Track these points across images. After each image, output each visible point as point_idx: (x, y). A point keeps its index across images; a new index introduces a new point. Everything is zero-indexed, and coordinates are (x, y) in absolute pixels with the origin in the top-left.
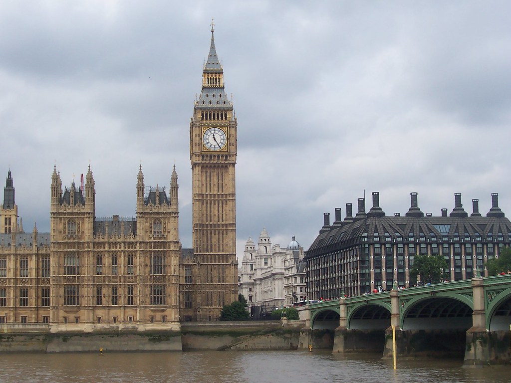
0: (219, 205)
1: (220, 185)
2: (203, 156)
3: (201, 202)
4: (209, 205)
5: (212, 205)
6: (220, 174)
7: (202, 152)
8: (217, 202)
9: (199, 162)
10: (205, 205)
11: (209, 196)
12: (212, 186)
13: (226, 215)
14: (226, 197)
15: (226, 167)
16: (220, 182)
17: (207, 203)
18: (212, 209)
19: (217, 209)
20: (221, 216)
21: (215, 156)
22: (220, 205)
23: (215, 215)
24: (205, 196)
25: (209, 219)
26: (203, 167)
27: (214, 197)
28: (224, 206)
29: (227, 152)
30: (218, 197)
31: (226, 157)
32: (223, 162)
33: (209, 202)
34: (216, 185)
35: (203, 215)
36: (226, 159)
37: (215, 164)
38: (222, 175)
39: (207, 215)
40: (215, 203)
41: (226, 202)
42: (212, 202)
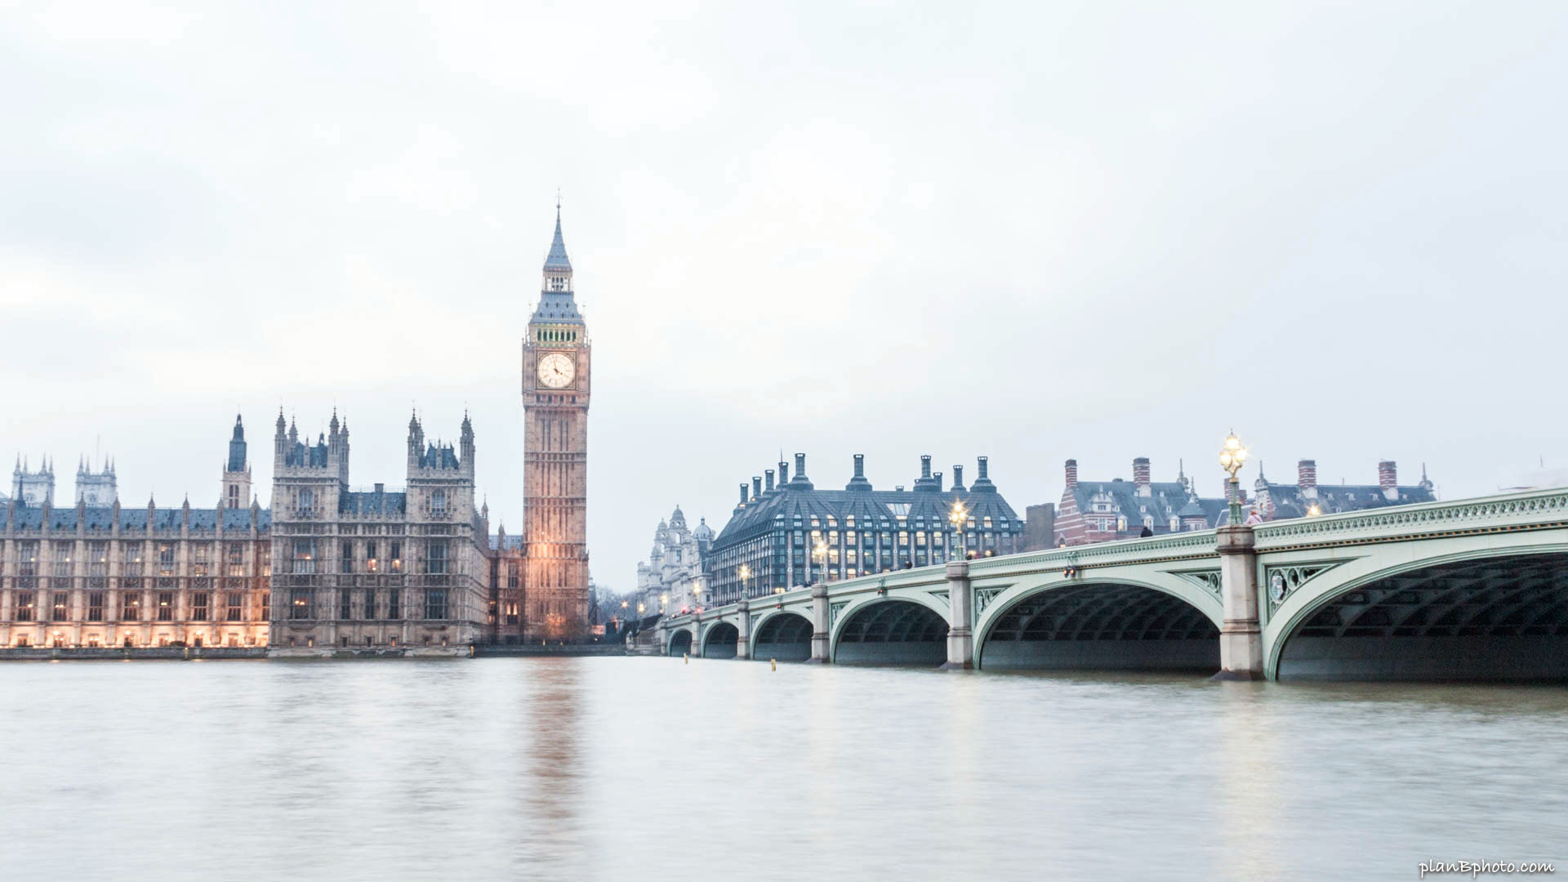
0: (561, 469)
1: (564, 439)
2: (537, 397)
3: (535, 464)
4: (546, 470)
5: (552, 469)
6: (564, 424)
7: (537, 389)
8: (558, 466)
9: (532, 405)
10: (540, 469)
11: (546, 456)
12: (552, 440)
13: (572, 485)
14: (573, 458)
15: (574, 412)
16: (564, 435)
17: (543, 467)
18: (552, 476)
19: (558, 475)
20: (564, 486)
21: (555, 396)
22: (564, 469)
23: (555, 484)
24: (540, 456)
25: (546, 490)
26: (538, 412)
27: (555, 458)
28: (569, 471)
29: (576, 389)
30: (561, 458)
31: (575, 397)
32: (568, 406)
33: (546, 464)
34: (558, 439)
35: (537, 484)
36: (574, 401)
37: (556, 407)
38: (567, 424)
39: (543, 484)
40: (555, 468)
41: (573, 465)
42: (552, 465)
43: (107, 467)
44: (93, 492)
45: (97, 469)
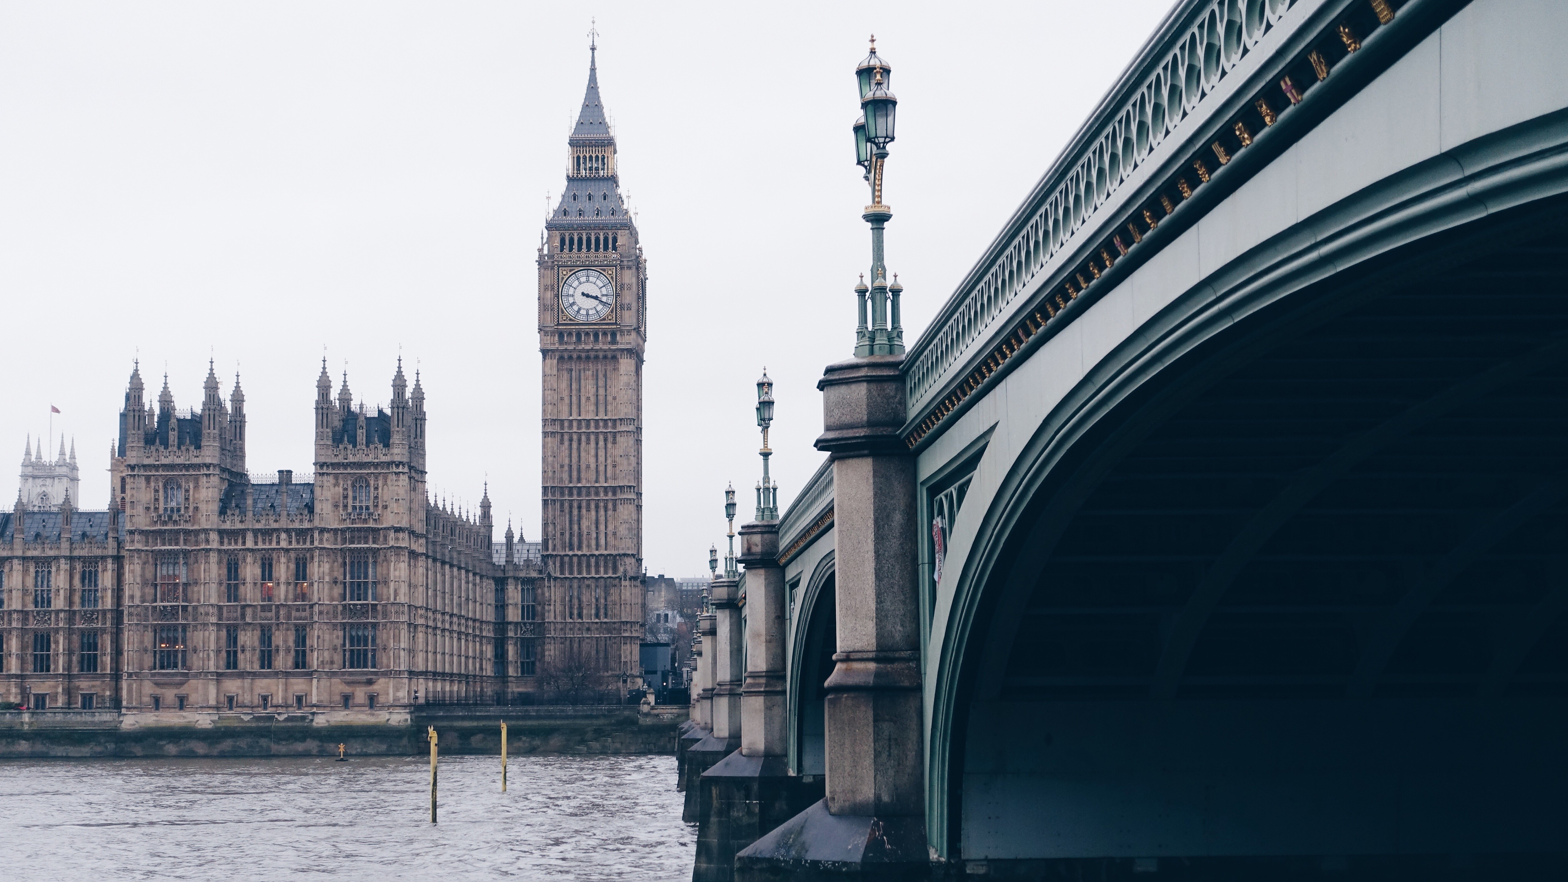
0: (597, 444)
1: (601, 398)
2: (561, 335)
3: (558, 437)
4: (575, 445)
5: (583, 444)
6: (601, 375)
7: (558, 324)
8: (592, 437)
9: (553, 347)
10: (566, 443)
11: (575, 424)
12: (583, 400)
13: (614, 466)
14: (614, 426)
15: (614, 358)
16: (601, 391)
17: (571, 440)
18: (583, 454)
19: (593, 452)
20: (602, 468)
21: (587, 334)
22: (601, 443)
23: (588, 467)
24: (566, 424)
25: (575, 474)
26: (561, 359)
27: (588, 427)
28: (609, 445)
29: (616, 324)
30: (597, 427)
31: (614, 335)
32: (605, 347)
33: (575, 437)
34: (593, 399)
35: (562, 466)
36: (614, 341)
37: (588, 351)
38: (605, 376)
39: (570, 466)
40: (588, 439)
41: (615, 438)
42: (583, 438)
43: (62, 453)
44: (44, 489)
45: (50, 456)
